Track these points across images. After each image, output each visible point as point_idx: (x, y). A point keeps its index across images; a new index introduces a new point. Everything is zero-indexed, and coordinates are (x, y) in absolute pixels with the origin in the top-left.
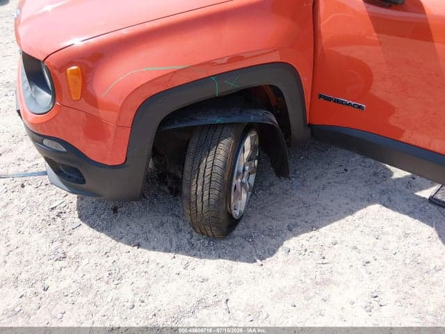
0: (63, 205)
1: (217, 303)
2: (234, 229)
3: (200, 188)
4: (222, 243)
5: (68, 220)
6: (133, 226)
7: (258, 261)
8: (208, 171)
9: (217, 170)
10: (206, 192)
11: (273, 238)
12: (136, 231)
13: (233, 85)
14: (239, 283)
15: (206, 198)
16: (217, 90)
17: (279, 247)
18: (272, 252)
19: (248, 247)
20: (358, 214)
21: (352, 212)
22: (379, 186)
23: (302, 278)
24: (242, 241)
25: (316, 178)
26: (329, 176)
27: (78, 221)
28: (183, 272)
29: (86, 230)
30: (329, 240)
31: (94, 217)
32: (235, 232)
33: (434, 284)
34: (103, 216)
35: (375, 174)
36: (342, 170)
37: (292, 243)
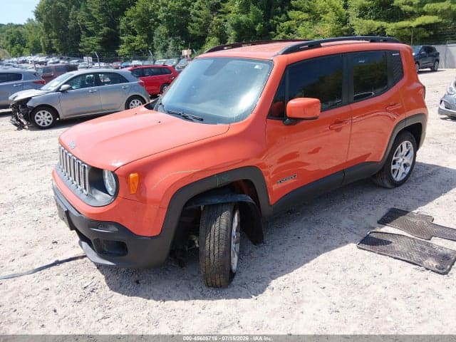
0: (93, 284)
1: (232, 324)
2: (232, 281)
3: (212, 245)
4: (226, 291)
5: (101, 294)
6: (156, 290)
7: (253, 296)
8: (217, 233)
9: (223, 231)
10: (217, 247)
11: (260, 282)
12: (158, 293)
13: (227, 180)
14: (244, 311)
15: (216, 252)
16: (218, 183)
17: (265, 288)
18: (262, 291)
19: (245, 291)
20: (313, 262)
21: (308, 261)
22: (323, 245)
23: (285, 302)
24: (240, 287)
25: (281, 244)
26: (289, 242)
27: (110, 292)
28: (202, 311)
29: (119, 297)
30: (297, 279)
31: (122, 288)
32: (233, 283)
33: (366, 293)
34: (129, 288)
35: (318, 238)
36: (296, 238)
37: (273, 283)
